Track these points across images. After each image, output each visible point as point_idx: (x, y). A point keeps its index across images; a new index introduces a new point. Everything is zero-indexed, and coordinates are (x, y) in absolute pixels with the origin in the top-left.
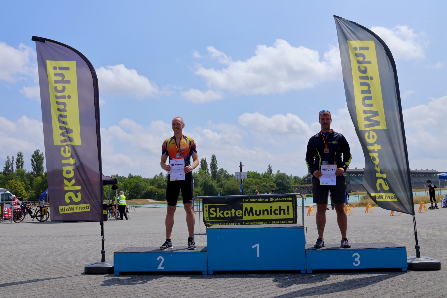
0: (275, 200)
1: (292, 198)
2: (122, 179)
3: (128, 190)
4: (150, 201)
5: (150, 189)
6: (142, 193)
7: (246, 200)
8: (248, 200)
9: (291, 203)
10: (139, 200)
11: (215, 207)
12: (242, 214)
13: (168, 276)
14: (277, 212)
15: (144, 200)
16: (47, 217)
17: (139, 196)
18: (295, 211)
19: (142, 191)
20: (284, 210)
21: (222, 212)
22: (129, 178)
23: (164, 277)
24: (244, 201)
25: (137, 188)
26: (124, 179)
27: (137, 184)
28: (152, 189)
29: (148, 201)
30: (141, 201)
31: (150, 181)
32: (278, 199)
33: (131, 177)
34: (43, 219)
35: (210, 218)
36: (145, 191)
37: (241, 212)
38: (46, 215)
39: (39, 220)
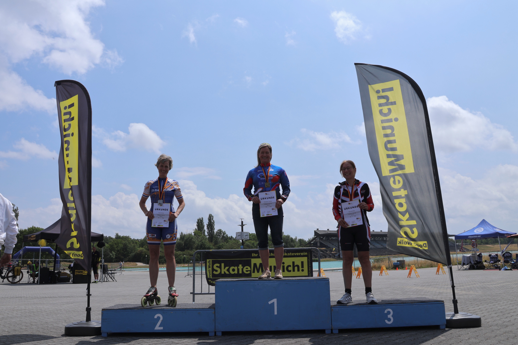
0: (288, 255)
1: (307, 253)
2: (108, 240)
3: (114, 251)
4: (139, 264)
5: (139, 251)
6: (130, 256)
7: (255, 255)
8: (257, 255)
9: (306, 258)
10: (127, 263)
11: (220, 263)
12: (250, 271)
13: (167, 338)
14: (290, 268)
15: (132, 263)
16: (21, 278)
17: (127, 259)
18: (310, 268)
19: (130, 253)
20: (298, 266)
21: (227, 268)
22: (116, 239)
23: (163, 339)
24: (253, 256)
25: (124, 250)
26: (110, 239)
27: (125, 245)
28: (141, 252)
29: (137, 264)
30: (129, 264)
31: (140, 242)
32: (291, 253)
33: (118, 237)
34: (15, 280)
35: (214, 275)
36: (134, 254)
37: (249, 269)
38: (19, 275)
39: (11, 281)
